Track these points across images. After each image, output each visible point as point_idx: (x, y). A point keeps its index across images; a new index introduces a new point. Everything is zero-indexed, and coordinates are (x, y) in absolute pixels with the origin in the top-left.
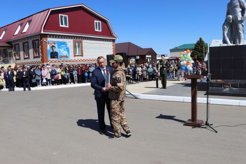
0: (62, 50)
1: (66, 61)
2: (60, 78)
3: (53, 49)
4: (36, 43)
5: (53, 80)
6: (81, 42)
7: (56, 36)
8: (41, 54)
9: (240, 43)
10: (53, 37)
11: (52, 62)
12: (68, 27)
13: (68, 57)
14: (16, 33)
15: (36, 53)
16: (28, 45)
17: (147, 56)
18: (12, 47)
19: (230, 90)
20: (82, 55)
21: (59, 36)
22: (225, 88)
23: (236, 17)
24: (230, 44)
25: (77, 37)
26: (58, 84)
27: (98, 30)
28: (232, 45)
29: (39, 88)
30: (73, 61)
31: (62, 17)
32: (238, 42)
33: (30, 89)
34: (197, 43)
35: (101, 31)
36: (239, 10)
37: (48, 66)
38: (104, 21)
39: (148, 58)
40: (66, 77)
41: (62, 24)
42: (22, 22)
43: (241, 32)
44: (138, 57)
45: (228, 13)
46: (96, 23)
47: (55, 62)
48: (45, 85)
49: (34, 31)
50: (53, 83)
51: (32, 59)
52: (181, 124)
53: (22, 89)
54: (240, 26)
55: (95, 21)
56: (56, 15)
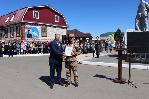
0: (34, 33)
1: (37, 40)
2: (32, 50)
3: (28, 32)
4: (18, 28)
5: (28, 51)
6: (46, 28)
7: (31, 24)
8: (21, 35)
9: (145, 30)
10: (29, 25)
11: (27, 40)
12: (38, 18)
14: (6, 21)
15: (18, 34)
16: (13, 29)
17: (87, 38)
18: (3, 30)
19: (140, 60)
20: (47, 37)
21: (33, 24)
22: (137, 58)
23: (144, 14)
24: (140, 31)
25: (44, 25)
26: (30, 54)
27: (57, 21)
28: (141, 31)
29: (19, 55)
30: (41, 40)
31: (35, 12)
32: (144, 29)
33: (12, 56)
34: (117, 32)
35: (59, 22)
36: (145, 10)
37: (25, 42)
38: (61, 16)
39: (87, 39)
40: (36, 49)
41: (35, 17)
42: (10, 15)
43: (146, 23)
44: (81, 39)
45: (138, 12)
46: (56, 17)
47: (30, 40)
48: (23, 54)
49: (17, 20)
50: (28, 53)
51: (15, 38)
52: (111, 81)
53: (7, 56)
54: (146, 20)
55: (55, 16)
56: (31, 11)
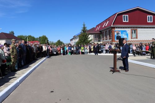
0: (124, 35)
4: (110, 31)
6: (137, 30)
7: (120, 28)
8: (112, 37)
10: (118, 28)
12: (128, 21)
13: (127, 39)
14: (103, 27)
16: (107, 32)
18: (101, 33)
20: (137, 38)
21: (122, 28)
25: (133, 27)
27: (150, 22)
30: (130, 41)
31: (124, 16)
35: (152, 22)
41: (124, 20)
42: (106, 21)
46: (149, 17)
49: (109, 26)
51: (108, 40)
56: (120, 16)
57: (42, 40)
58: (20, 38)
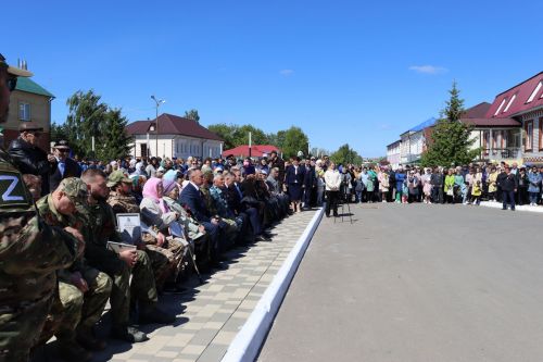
14: (530, 100)
18: (521, 126)
33: (513, 208)
57: (287, 142)
58: (217, 134)
